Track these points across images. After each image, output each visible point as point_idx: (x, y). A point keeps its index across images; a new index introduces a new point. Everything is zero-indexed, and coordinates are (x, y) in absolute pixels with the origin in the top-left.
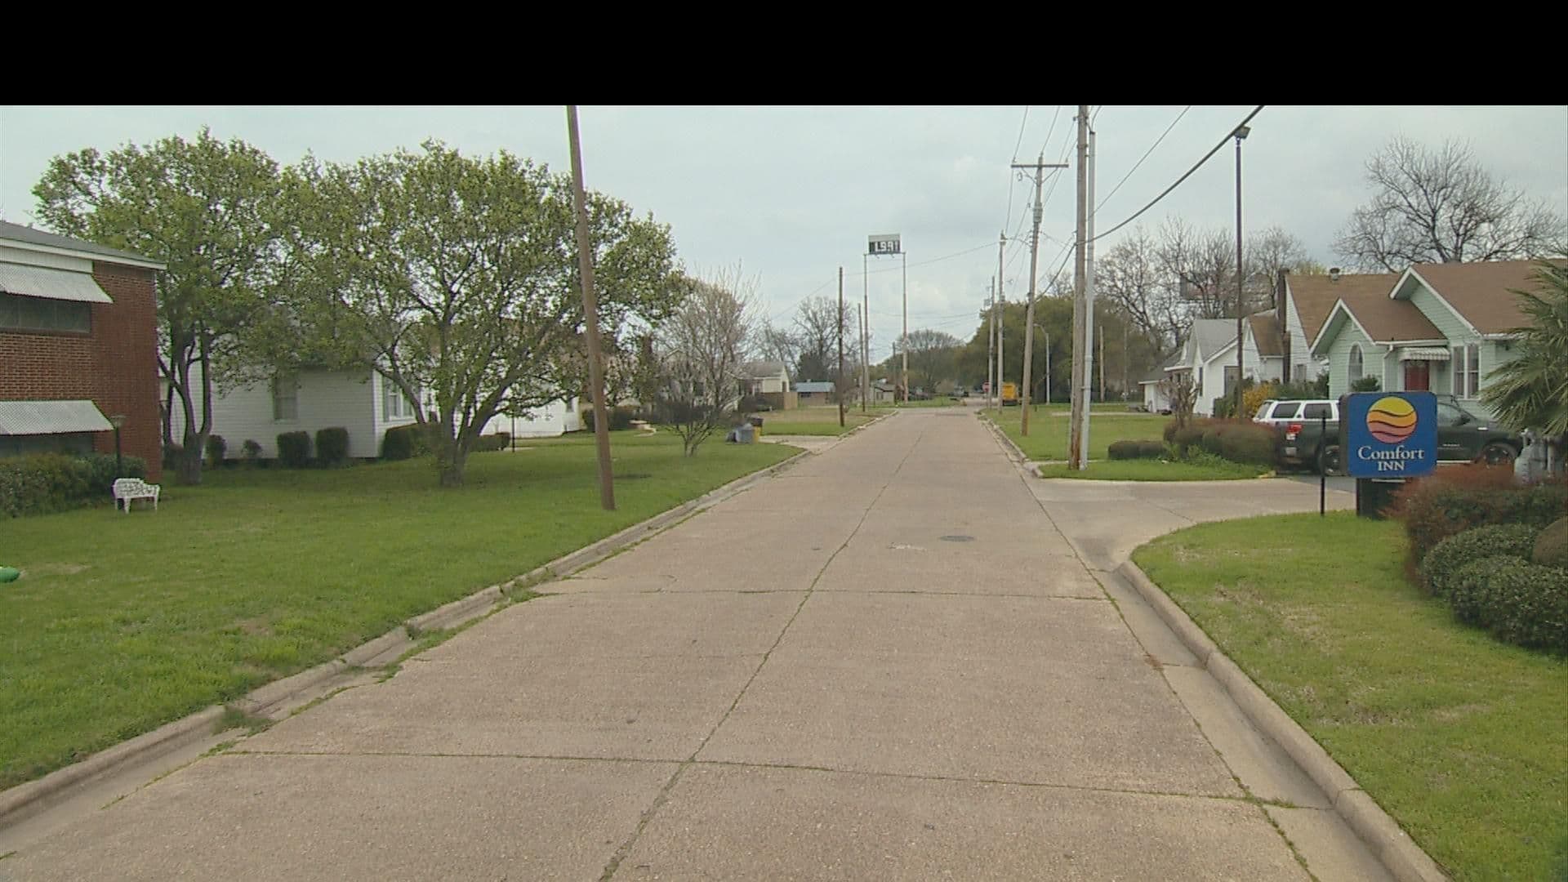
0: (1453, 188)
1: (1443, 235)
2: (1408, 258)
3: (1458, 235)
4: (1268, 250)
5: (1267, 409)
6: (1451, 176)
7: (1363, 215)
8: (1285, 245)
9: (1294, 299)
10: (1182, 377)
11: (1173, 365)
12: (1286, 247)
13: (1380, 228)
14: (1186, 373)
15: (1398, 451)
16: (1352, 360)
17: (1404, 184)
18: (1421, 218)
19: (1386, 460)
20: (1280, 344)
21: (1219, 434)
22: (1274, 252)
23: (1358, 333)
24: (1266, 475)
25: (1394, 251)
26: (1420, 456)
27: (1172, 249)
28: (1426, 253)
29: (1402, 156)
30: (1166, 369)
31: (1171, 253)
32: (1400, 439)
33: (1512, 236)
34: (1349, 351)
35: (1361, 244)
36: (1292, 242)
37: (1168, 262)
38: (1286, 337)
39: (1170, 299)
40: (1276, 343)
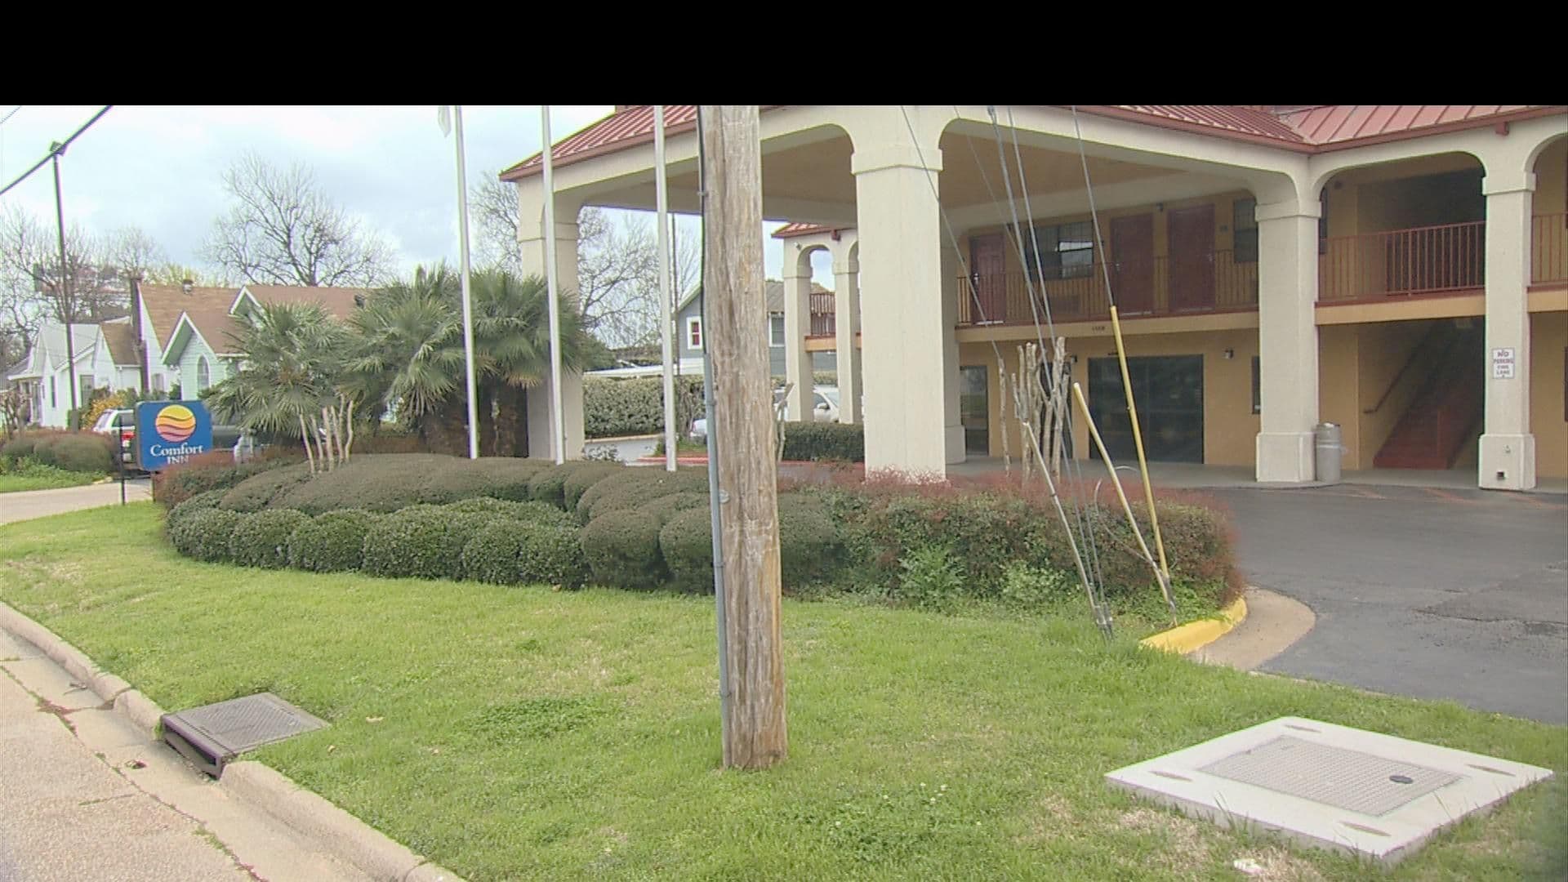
0: (304, 208)
1: (298, 252)
2: (268, 271)
3: (311, 253)
4: (128, 251)
5: (107, 419)
6: (301, 199)
7: (225, 225)
8: (146, 249)
9: (147, 308)
10: (30, 387)
11: (19, 373)
12: (147, 250)
13: (241, 239)
14: (35, 382)
15: (183, 448)
16: (200, 371)
17: (260, 199)
18: (277, 234)
19: (173, 455)
20: (136, 354)
21: (52, 445)
22: (135, 254)
23: (201, 347)
24: (102, 481)
25: (254, 264)
26: (200, 451)
27: (13, 240)
28: (284, 267)
29: (256, 171)
30: (10, 378)
31: (12, 244)
32: (183, 439)
33: (353, 258)
34: (197, 363)
35: (224, 253)
36: (154, 245)
37: (9, 255)
38: (141, 347)
39: (14, 296)
40: (130, 350)
